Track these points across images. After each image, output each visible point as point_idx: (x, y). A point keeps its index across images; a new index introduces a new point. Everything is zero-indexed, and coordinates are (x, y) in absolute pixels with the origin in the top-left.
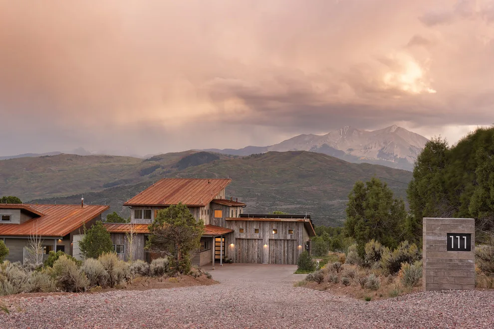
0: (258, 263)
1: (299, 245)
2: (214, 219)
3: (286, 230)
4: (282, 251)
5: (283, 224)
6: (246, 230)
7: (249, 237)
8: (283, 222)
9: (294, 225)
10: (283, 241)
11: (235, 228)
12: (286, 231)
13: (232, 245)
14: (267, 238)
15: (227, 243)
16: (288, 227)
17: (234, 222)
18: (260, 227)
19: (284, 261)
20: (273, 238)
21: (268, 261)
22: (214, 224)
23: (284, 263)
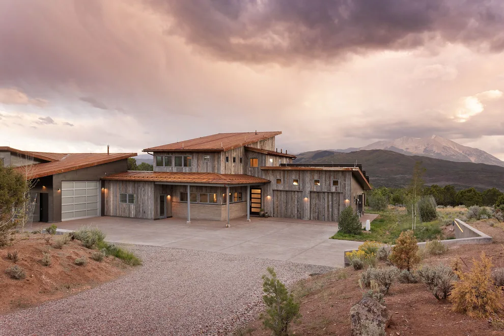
0: (298, 218)
1: (345, 199)
2: (250, 169)
3: (330, 180)
4: (326, 205)
5: (326, 173)
6: (284, 180)
7: (287, 189)
8: (326, 171)
9: (340, 174)
10: (326, 194)
11: (271, 178)
12: (330, 183)
13: (269, 197)
14: (308, 190)
15: (264, 195)
16: (332, 177)
17: (271, 172)
18: (299, 177)
19: (328, 217)
20: (315, 190)
21: (309, 217)
22: (249, 174)
23: (328, 220)
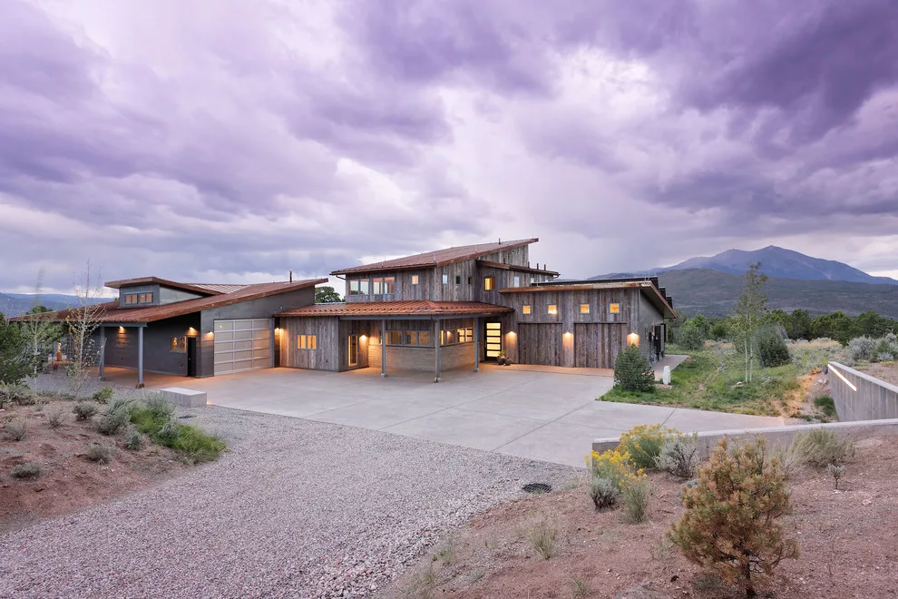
0: (556, 363)
1: (630, 333)
2: (484, 293)
3: (604, 305)
4: (600, 344)
5: (598, 294)
6: (534, 307)
7: (539, 321)
8: (598, 290)
9: (622, 294)
10: (600, 326)
11: (514, 304)
12: (605, 308)
13: (512, 334)
14: (571, 320)
15: (505, 331)
16: (608, 300)
17: (515, 296)
18: (557, 301)
19: (603, 363)
20: (582, 321)
21: (572, 362)
22: (484, 301)
23: (604, 367)
